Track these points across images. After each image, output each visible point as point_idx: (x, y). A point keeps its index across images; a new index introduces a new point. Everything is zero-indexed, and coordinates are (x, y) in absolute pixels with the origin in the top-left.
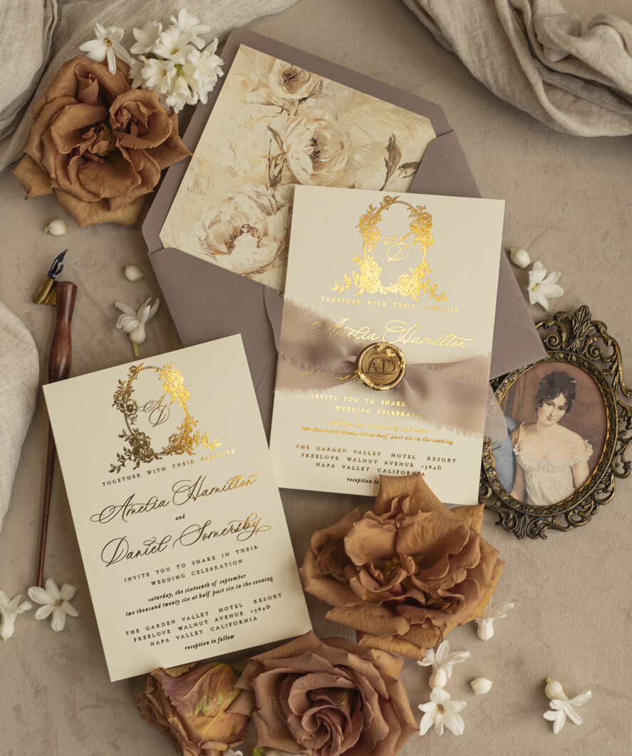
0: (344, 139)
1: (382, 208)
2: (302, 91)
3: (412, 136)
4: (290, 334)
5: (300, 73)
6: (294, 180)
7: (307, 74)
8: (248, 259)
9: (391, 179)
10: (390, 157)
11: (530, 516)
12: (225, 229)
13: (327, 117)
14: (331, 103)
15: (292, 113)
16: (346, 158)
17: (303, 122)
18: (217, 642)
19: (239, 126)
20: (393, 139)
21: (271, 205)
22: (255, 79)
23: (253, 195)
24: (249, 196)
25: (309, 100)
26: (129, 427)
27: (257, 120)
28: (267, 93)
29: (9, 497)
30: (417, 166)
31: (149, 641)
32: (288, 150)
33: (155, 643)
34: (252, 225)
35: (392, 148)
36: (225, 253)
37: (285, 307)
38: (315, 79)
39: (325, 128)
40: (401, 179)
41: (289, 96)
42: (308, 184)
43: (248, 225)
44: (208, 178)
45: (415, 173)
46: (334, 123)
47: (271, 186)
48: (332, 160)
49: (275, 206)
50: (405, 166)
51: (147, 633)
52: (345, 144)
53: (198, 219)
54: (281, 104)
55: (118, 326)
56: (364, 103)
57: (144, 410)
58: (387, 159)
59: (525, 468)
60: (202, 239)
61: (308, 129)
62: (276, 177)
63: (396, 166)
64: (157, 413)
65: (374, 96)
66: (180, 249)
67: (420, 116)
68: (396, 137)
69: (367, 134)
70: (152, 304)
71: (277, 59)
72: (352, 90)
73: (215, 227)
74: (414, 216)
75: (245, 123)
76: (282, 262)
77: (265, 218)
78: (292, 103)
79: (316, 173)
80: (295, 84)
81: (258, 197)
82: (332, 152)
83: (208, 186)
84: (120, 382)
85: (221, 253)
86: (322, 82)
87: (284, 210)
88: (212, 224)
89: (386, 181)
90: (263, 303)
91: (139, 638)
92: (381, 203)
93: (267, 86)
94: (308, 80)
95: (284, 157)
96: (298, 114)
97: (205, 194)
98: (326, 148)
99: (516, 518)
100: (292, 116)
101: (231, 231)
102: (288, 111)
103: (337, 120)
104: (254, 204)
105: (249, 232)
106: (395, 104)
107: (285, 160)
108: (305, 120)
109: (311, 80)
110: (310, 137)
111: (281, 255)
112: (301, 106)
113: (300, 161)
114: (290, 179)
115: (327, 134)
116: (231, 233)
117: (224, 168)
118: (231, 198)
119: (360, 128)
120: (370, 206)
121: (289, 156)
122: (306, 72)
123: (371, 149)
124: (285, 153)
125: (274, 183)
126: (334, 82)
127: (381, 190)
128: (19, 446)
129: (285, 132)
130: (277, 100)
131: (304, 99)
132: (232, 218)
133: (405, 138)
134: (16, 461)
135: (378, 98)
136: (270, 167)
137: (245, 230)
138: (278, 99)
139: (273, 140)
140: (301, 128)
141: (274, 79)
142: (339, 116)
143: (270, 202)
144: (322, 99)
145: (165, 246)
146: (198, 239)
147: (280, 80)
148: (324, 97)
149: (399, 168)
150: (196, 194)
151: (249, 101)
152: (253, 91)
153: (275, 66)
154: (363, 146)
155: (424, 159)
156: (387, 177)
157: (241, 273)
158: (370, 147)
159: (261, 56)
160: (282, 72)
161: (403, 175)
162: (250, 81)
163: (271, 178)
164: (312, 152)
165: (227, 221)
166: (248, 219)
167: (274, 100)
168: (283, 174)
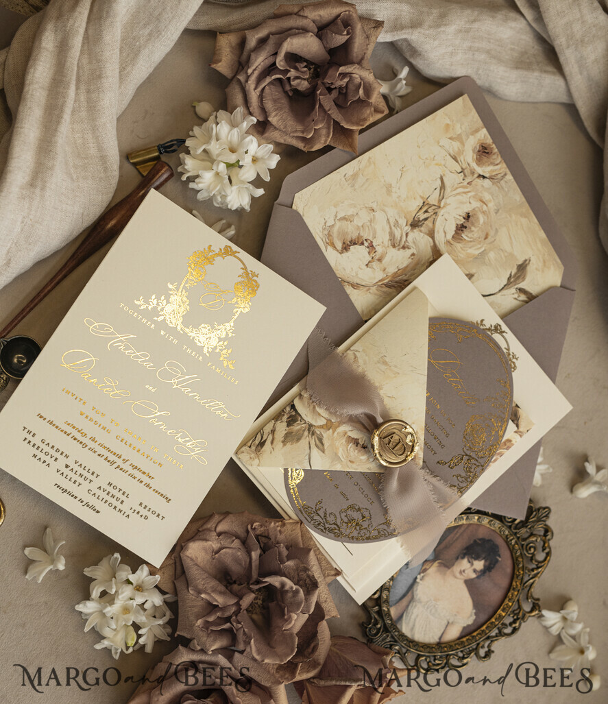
0: (492, 233)
2: (486, 170)
3: (543, 271)
5: (494, 154)
6: (432, 235)
7: (500, 159)
8: (352, 269)
9: (504, 292)
10: (516, 274)
11: (392, 637)
12: (351, 231)
13: (491, 205)
14: (501, 196)
15: (468, 180)
16: (483, 249)
17: (470, 194)
19: (420, 157)
20: (527, 262)
21: (401, 240)
22: (459, 131)
23: (392, 221)
24: (387, 219)
25: (487, 181)
27: (437, 164)
28: (459, 149)
30: (531, 298)
32: (444, 206)
34: (374, 244)
35: (522, 268)
36: (338, 251)
38: (502, 168)
39: (484, 212)
40: (512, 298)
41: (474, 165)
43: (372, 242)
44: (367, 180)
45: (526, 302)
46: (493, 213)
47: (411, 225)
48: (471, 241)
49: (402, 243)
50: (521, 291)
52: (490, 237)
53: (335, 206)
54: (464, 167)
56: (526, 217)
58: (513, 274)
59: (415, 597)
60: (328, 224)
61: (470, 203)
62: (419, 221)
63: (515, 285)
65: (537, 217)
66: (304, 218)
67: (558, 260)
68: (530, 262)
69: (511, 243)
71: (484, 131)
72: (524, 199)
73: (344, 223)
75: (426, 159)
77: (388, 247)
78: (473, 173)
79: (452, 242)
80: (485, 159)
81: (394, 226)
82: (476, 235)
83: (362, 186)
85: (334, 247)
86: (505, 175)
87: (408, 252)
88: (344, 219)
89: (500, 291)
93: (463, 144)
94: (497, 164)
95: (437, 210)
96: (470, 185)
97: (354, 190)
98: (473, 228)
99: (381, 631)
100: (465, 183)
101: (354, 236)
102: (465, 176)
103: (496, 213)
104: (387, 229)
105: (368, 247)
106: (547, 236)
107: (436, 213)
108: (472, 194)
109: (499, 166)
110: (467, 210)
111: (381, 285)
112: (477, 180)
113: (446, 225)
114: (429, 231)
115: (482, 219)
116: (353, 238)
117: (384, 181)
118: (373, 210)
119: (509, 233)
121: (441, 212)
122: (499, 156)
123: (506, 257)
124: (439, 207)
126: (515, 183)
129: (451, 191)
130: (462, 160)
131: (484, 177)
132: (362, 226)
133: (537, 269)
135: (538, 221)
136: (420, 209)
138: (464, 160)
139: (438, 190)
140: (465, 198)
141: (472, 143)
142: (500, 211)
143: (401, 238)
144: (497, 188)
145: (294, 207)
146: (324, 221)
147: (476, 147)
148: (499, 188)
149: (516, 288)
150: (348, 185)
151: (440, 144)
152: (450, 138)
153: (480, 132)
154: (502, 250)
155: (540, 297)
156: (503, 288)
157: (338, 276)
158: (506, 254)
159: (474, 115)
160: (482, 142)
161: (516, 296)
162: (453, 129)
163: (415, 219)
164: (461, 223)
165: (358, 227)
166: (375, 237)
167: (461, 158)
168: (426, 222)
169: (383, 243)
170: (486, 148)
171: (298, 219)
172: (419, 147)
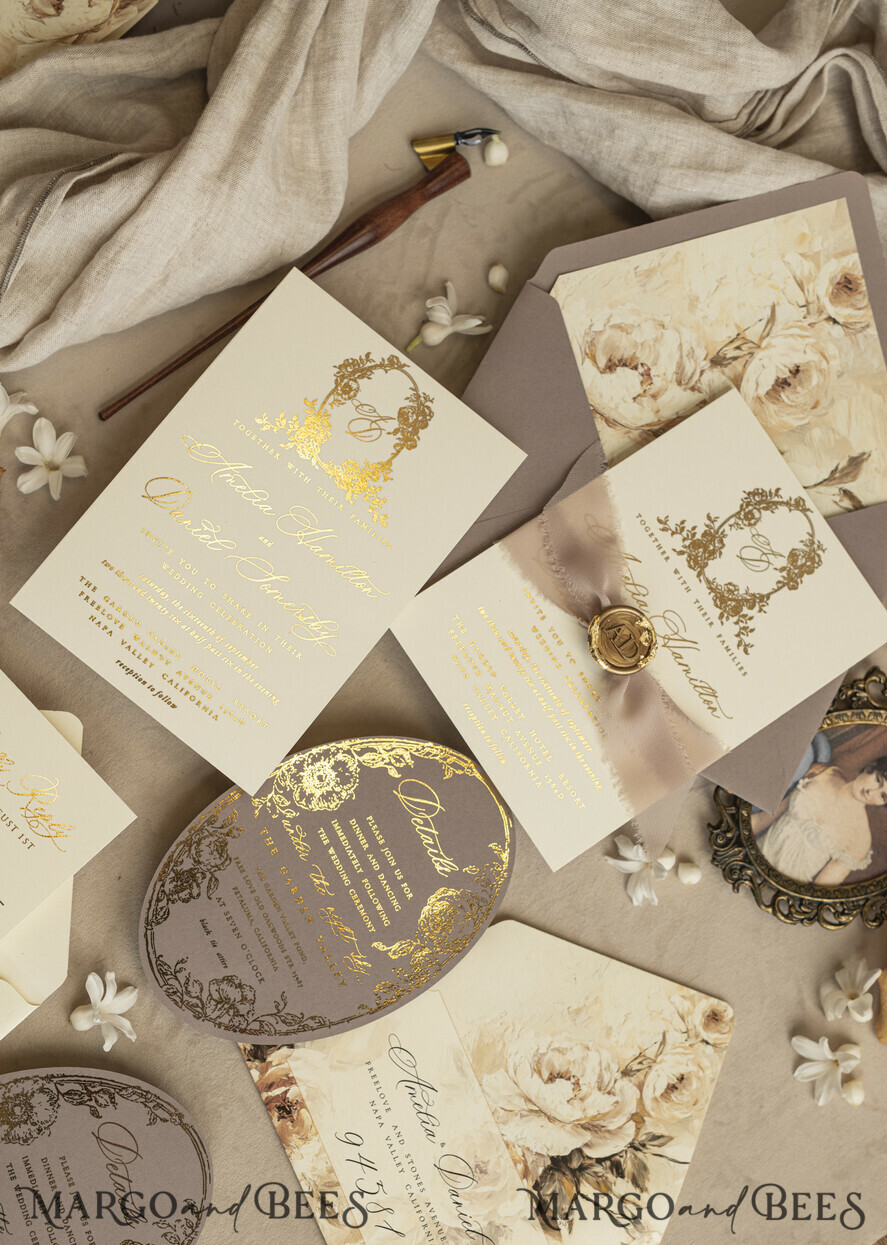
0: (824, 403)
1: (787, 504)
2: (841, 312)
4: (571, 509)
5: (860, 293)
6: (737, 382)
7: (865, 302)
8: (612, 398)
9: (821, 488)
10: (843, 469)
12: (625, 346)
13: (832, 363)
14: (853, 355)
15: (810, 320)
16: (807, 422)
17: (808, 340)
18: (155, 692)
19: (750, 271)
20: (865, 457)
21: (691, 377)
22: (817, 246)
23: (686, 348)
24: (681, 344)
25: (837, 330)
26: (324, 403)
27: (772, 286)
28: (810, 274)
29: (135, 323)
30: (858, 506)
31: (93, 611)
33: (96, 621)
34: (652, 373)
35: (856, 463)
36: (598, 368)
37: (596, 480)
38: (866, 315)
39: (821, 371)
40: (830, 499)
41: (826, 301)
42: (745, 399)
43: (649, 369)
44: (666, 282)
45: (850, 511)
46: (834, 377)
47: (712, 361)
48: (791, 406)
49: (692, 383)
50: (847, 493)
51: (100, 602)
52: (820, 408)
53: (612, 306)
54: (810, 300)
55: (429, 303)
56: (880, 393)
57: (357, 407)
58: (840, 467)
59: (790, 808)
60: (594, 329)
61: (805, 352)
62: (725, 358)
63: (840, 483)
64: (366, 425)
66: (563, 311)
68: (870, 458)
69: (850, 423)
70: (483, 325)
71: (856, 257)
73: (618, 333)
74: (806, 545)
75: (759, 274)
76: (639, 439)
77: (671, 382)
78: (820, 311)
79: (764, 400)
80: (844, 296)
81: (688, 355)
82: (800, 400)
83: (657, 289)
84: (368, 355)
85: (595, 361)
86: (868, 326)
87: (696, 397)
88: (619, 327)
89: (816, 485)
90: (578, 453)
91: (87, 598)
92: (791, 499)
93: (818, 267)
94: (860, 309)
95: (754, 350)
96: (813, 327)
97: (645, 292)
98: (799, 389)
100: (806, 323)
101: (627, 354)
103: (839, 376)
104: (676, 358)
105: (642, 375)
107: (752, 354)
108: (812, 340)
109: (862, 312)
110: (797, 361)
111: (646, 432)
112: (825, 324)
113: (762, 372)
114: (735, 376)
115: (815, 379)
116: (625, 357)
117: (690, 290)
118: (663, 326)
119: (849, 409)
120: (778, 490)
121: (759, 354)
122: (866, 299)
123: (836, 440)
124: (759, 347)
125: (717, 361)
126: (878, 342)
127: (805, 488)
128: (205, 291)
129: (783, 329)
130: (811, 290)
131: (835, 322)
132: (642, 344)
133: (876, 469)
134: (183, 301)
136: (732, 342)
137: (641, 370)
138: (814, 291)
139: (764, 322)
140: (800, 343)
141: (833, 269)
142: (845, 375)
143: (693, 374)
144: (849, 342)
145: (552, 294)
146: (590, 323)
147: (835, 277)
148: (853, 342)
149: (840, 489)
150: (638, 282)
151: (786, 259)
152: (802, 255)
153: (848, 257)
154: (833, 430)
155: (871, 508)
156: (821, 483)
157: (590, 402)
158: (838, 437)
159: (847, 232)
160: (846, 271)
161: (837, 499)
162: (810, 243)
163: (720, 353)
164: (784, 376)
165: (635, 342)
166: (656, 364)
167: (809, 287)
168: (734, 363)
169: (665, 374)
170: (850, 282)
171: (555, 310)
172: (753, 255)
